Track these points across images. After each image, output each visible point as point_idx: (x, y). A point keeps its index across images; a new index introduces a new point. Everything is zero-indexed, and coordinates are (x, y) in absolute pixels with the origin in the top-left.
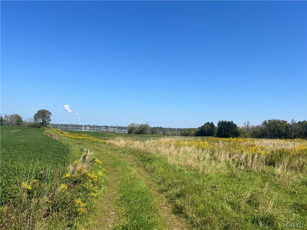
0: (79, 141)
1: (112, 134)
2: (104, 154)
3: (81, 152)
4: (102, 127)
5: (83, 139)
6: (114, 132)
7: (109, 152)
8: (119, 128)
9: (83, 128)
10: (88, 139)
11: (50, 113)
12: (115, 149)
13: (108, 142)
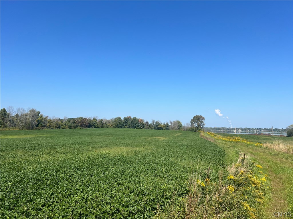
0: (233, 144)
1: (267, 137)
2: (262, 158)
3: (237, 155)
4: (254, 129)
5: (236, 142)
6: (269, 135)
7: (267, 157)
8: (274, 130)
9: (235, 131)
10: (242, 142)
11: (203, 118)
12: (274, 153)
13: (265, 145)
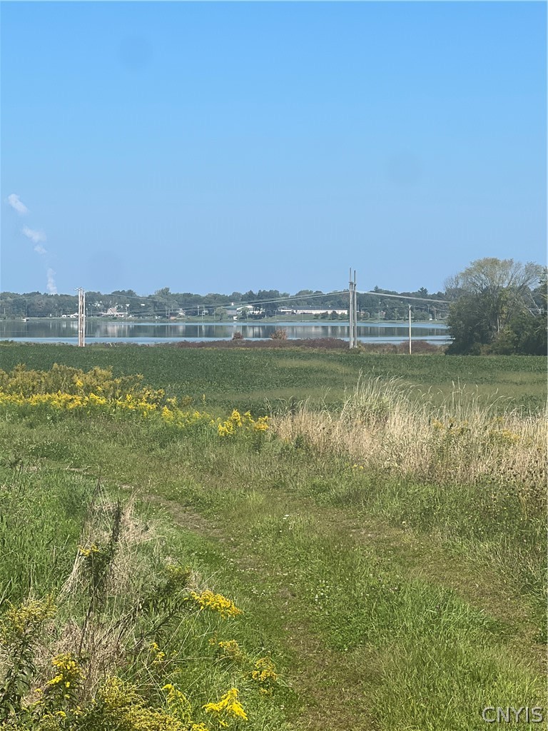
0: (48, 434)
1: (315, 363)
2: (256, 534)
3: (72, 524)
4: (226, 301)
5: (79, 413)
6: (329, 345)
7: (295, 520)
8: (369, 304)
9: (79, 321)
10: (124, 410)
12: (343, 488)
13: (284, 428)
